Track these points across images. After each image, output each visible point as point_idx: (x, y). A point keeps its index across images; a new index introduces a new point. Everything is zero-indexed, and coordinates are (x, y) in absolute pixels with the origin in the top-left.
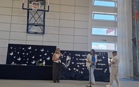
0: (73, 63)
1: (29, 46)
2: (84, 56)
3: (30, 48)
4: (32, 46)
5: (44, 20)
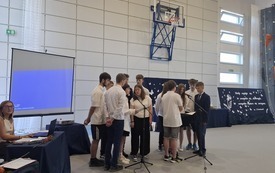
0: (235, 104)
2: (244, 94)
5: (173, 40)
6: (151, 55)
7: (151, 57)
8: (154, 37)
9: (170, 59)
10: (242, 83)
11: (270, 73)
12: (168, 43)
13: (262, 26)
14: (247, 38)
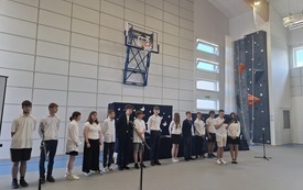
1: (141, 106)
3: (143, 109)
4: (145, 106)
5: (148, 65)
6: (125, 79)
7: (125, 82)
8: (128, 62)
9: (145, 84)
11: (244, 100)
12: (143, 69)
13: (235, 56)
14: (222, 67)
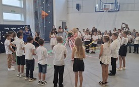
0: (4, 37)
2: (13, 29)
10: (23, 20)
11: (40, 14)
